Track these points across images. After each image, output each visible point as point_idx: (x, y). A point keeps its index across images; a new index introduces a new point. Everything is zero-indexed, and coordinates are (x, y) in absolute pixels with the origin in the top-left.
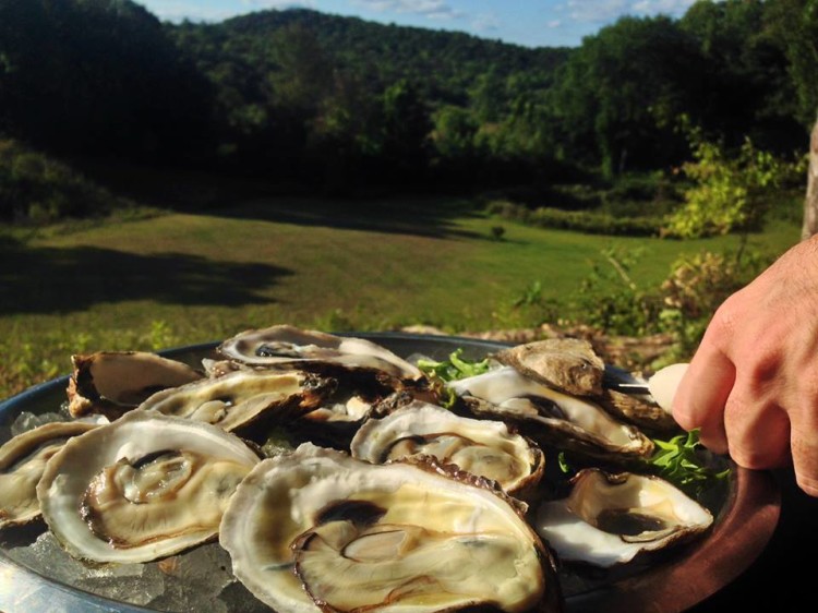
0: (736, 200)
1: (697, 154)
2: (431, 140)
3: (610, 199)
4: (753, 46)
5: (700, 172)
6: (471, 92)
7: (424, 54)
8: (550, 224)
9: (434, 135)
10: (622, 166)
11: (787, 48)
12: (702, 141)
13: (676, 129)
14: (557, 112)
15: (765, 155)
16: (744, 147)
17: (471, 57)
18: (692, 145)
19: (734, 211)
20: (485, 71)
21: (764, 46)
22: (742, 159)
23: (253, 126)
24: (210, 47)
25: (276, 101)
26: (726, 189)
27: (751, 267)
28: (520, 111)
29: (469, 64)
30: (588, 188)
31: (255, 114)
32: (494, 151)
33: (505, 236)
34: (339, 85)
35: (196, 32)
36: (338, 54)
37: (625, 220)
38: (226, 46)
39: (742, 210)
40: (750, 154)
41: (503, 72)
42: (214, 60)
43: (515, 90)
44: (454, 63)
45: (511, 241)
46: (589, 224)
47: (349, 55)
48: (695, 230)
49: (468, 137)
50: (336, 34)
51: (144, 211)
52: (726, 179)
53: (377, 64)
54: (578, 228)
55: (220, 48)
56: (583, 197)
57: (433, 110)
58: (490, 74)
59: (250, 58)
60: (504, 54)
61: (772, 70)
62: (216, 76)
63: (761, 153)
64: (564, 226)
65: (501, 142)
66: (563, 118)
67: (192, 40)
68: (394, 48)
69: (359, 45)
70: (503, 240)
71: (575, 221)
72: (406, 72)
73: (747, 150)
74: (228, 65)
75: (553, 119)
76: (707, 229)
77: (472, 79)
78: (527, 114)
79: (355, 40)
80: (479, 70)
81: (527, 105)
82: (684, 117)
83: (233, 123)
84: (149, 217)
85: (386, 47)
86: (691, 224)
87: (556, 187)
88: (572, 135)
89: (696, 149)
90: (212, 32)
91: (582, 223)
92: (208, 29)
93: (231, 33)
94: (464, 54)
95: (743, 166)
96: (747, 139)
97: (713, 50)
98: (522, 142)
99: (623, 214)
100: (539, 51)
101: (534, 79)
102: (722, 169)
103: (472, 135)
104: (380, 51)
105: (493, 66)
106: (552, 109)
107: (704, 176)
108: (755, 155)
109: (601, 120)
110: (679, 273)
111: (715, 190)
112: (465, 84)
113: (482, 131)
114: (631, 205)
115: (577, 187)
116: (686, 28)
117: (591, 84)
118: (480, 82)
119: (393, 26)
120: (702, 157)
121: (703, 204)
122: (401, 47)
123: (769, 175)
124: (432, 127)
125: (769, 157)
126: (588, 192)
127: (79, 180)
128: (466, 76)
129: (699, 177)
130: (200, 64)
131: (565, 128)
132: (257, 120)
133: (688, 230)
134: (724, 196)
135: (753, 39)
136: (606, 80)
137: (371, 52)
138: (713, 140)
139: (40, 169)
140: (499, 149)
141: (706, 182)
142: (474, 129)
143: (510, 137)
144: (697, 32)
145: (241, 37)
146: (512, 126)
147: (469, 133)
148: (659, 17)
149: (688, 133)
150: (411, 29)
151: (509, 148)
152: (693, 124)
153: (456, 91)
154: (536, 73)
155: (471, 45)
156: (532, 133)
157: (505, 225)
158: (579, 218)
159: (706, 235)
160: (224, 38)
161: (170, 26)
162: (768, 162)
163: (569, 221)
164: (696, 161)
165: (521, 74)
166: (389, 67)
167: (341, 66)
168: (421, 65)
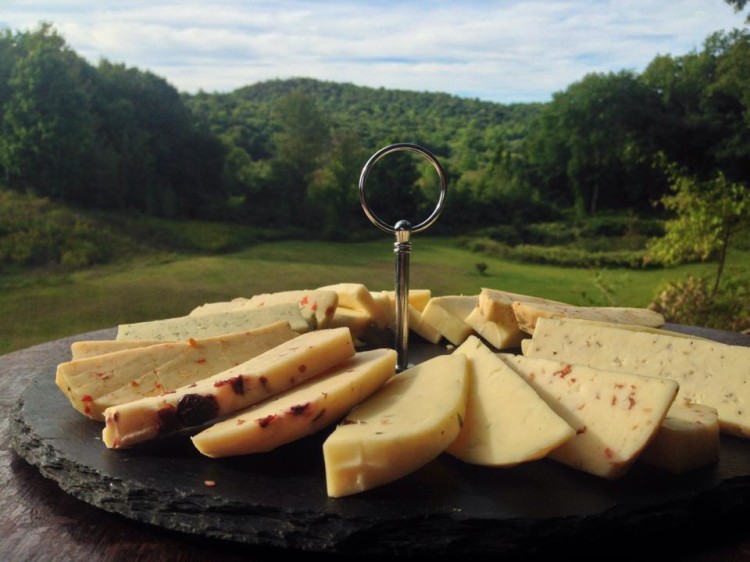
0: (713, 228)
1: (674, 187)
2: (418, 187)
3: (583, 235)
4: (710, 94)
5: (677, 203)
6: (452, 145)
7: (411, 113)
8: (529, 260)
9: (421, 182)
10: (593, 206)
11: (741, 96)
12: (678, 175)
13: (654, 166)
14: (532, 160)
15: (737, 186)
16: (718, 180)
17: (453, 114)
18: (669, 180)
19: (712, 237)
20: (465, 126)
21: (719, 95)
22: (717, 191)
23: (259, 180)
24: (222, 113)
25: (280, 158)
26: (703, 218)
27: (730, 290)
28: (497, 160)
29: (451, 120)
30: (563, 226)
31: (262, 169)
32: (475, 195)
33: (487, 271)
34: (336, 143)
35: (209, 102)
36: (334, 116)
37: (598, 255)
38: (236, 111)
39: (719, 236)
40: (724, 185)
41: (481, 126)
42: (226, 125)
43: (493, 141)
44: (437, 119)
45: (493, 276)
46: (564, 259)
47: (344, 116)
48: (675, 257)
49: (451, 185)
50: (332, 98)
51: (164, 257)
52: (703, 210)
53: (368, 122)
54: (554, 263)
55: (229, 114)
56: (558, 234)
57: (419, 161)
58: (469, 128)
59: (256, 121)
60: (483, 111)
61: (728, 116)
62: (227, 138)
63: (734, 185)
64: (542, 261)
65: (482, 187)
66: (538, 165)
67: (206, 108)
68: (384, 109)
69: (353, 107)
70: (486, 275)
71: (552, 256)
72: (394, 129)
73: (721, 182)
74: (237, 128)
75: (528, 166)
76: (686, 256)
77: (454, 133)
78: (504, 162)
79: (349, 103)
80: (458, 126)
81: (504, 154)
82: (661, 154)
83: (242, 178)
84: (167, 262)
85: (377, 109)
86: (672, 251)
87: (533, 226)
88: (547, 179)
89: (673, 183)
90: (223, 101)
91: (559, 258)
92: (221, 99)
93: (240, 101)
94: (446, 112)
95: (717, 197)
96: (721, 173)
97: (672, 99)
98: (500, 187)
99: (596, 250)
100: (512, 107)
101: (510, 132)
102: (697, 200)
103: (455, 182)
104: (371, 112)
105: (473, 121)
106: (527, 157)
107: (681, 207)
108: (729, 186)
109: (572, 165)
110: (664, 295)
111: (692, 219)
112: (447, 138)
113: (464, 178)
114: (603, 240)
115: (553, 225)
116: (647, 82)
117: (562, 134)
118: (461, 135)
119: (382, 89)
120: (678, 190)
121: (682, 233)
122: (390, 107)
123: (742, 204)
124: (419, 175)
125: (742, 188)
126: (564, 229)
127: (106, 231)
128: (448, 130)
129: (676, 208)
130: (213, 128)
131: (540, 173)
132: (263, 175)
133: (669, 257)
134: (701, 224)
135: (710, 89)
136: (576, 130)
137: (363, 113)
138: (689, 174)
139: (73, 223)
140: (480, 193)
141: (683, 213)
142: (457, 176)
143: (489, 183)
144: (658, 85)
145: (249, 104)
146: (491, 174)
147: (452, 180)
148: (623, 72)
149: (666, 168)
150: (398, 93)
151: (489, 192)
152: (670, 160)
153: (440, 144)
154: (512, 127)
155: (451, 104)
156: (510, 178)
157: (488, 261)
158: (556, 253)
159: (685, 262)
160: (234, 106)
161: (187, 96)
162: (742, 192)
163: (546, 256)
164: (674, 194)
165: (498, 127)
166: (380, 125)
167: (336, 126)
168: (407, 123)
